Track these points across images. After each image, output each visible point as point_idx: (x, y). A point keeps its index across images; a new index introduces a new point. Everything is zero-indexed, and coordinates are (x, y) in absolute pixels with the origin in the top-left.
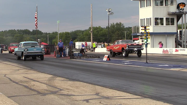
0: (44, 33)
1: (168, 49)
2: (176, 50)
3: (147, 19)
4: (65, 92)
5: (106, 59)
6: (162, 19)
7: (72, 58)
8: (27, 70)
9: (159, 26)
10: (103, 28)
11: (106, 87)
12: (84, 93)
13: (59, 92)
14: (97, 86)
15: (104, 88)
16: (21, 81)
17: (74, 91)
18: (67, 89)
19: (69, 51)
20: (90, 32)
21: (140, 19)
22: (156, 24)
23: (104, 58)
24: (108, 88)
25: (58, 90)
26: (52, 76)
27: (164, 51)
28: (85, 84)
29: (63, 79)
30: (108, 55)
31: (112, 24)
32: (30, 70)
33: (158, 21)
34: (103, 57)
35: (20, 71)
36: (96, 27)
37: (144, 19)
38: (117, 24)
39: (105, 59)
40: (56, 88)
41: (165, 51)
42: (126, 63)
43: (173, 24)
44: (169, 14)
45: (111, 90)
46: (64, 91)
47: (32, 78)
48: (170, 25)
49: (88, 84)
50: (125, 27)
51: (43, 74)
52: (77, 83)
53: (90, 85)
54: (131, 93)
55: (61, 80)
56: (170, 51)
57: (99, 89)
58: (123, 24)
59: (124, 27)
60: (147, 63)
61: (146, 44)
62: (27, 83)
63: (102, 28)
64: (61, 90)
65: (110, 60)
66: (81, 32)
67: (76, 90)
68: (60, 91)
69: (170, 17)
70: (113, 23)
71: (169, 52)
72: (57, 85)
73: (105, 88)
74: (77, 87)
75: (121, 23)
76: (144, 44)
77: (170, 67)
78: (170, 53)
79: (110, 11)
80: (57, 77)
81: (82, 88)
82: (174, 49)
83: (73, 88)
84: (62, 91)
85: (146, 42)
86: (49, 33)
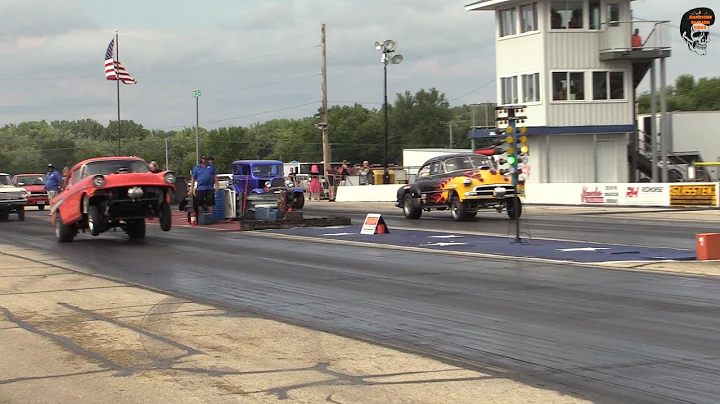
0: (154, 132)
1: (601, 187)
2: (629, 189)
3: (524, 76)
4: (205, 361)
5: (374, 227)
6: (578, 77)
7: (247, 226)
8: (76, 276)
9: (568, 101)
10: (370, 109)
11: (357, 339)
12: (275, 361)
13: (183, 359)
14: (325, 336)
15: (352, 342)
16: (47, 318)
17: (238, 357)
18: (214, 348)
19: (237, 201)
20: (320, 128)
21: (499, 76)
22: (559, 94)
23: (365, 226)
24: (365, 341)
25: (179, 352)
26: (165, 296)
27: (586, 194)
28: (284, 326)
29: (203, 308)
30: (379, 216)
31: (404, 95)
32: (89, 275)
33: (566, 85)
34: (360, 221)
35: (50, 278)
36: (346, 108)
37: (515, 77)
38: (421, 95)
39: (368, 229)
40: (175, 344)
41: (590, 194)
42: (442, 244)
43: (617, 94)
44: (605, 59)
45: (374, 350)
46: (202, 355)
47: (88, 308)
48: (609, 100)
49: (293, 328)
50: (452, 106)
51: (135, 289)
52: (255, 325)
53: (302, 332)
54: (444, 361)
55: (198, 313)
56: (607, 194)
57: (331, 345)
58: (443, 96)
59: (447, 104)
60: (519, 240)
61: (512, 171)
62: (69, 329)
63: (367, 111)
64: (192, 352)
65: (386, 231)
66: (290, 125)
67: (246, 350)
68: (187, 358)
69: (609, 70)
70: (408, 93)
71: (606, 198)
72: (177, 331)
73: (355, 342)
74: (251, 341)
75: (435, 93)
76: (507, 171)
77: (600, 256)
78: (609, 201)
79: (389, 51)
80: (182, 301)
81: (270, 343)
82: (623, 187)
83: (236, 345)
84: (196, 357)
85: (514, 165)
86: (172, 134)
